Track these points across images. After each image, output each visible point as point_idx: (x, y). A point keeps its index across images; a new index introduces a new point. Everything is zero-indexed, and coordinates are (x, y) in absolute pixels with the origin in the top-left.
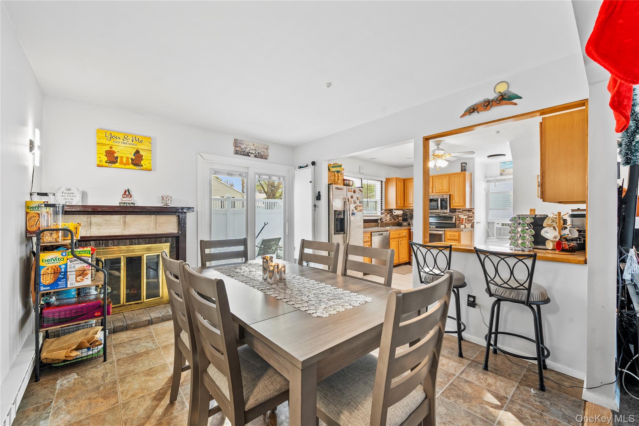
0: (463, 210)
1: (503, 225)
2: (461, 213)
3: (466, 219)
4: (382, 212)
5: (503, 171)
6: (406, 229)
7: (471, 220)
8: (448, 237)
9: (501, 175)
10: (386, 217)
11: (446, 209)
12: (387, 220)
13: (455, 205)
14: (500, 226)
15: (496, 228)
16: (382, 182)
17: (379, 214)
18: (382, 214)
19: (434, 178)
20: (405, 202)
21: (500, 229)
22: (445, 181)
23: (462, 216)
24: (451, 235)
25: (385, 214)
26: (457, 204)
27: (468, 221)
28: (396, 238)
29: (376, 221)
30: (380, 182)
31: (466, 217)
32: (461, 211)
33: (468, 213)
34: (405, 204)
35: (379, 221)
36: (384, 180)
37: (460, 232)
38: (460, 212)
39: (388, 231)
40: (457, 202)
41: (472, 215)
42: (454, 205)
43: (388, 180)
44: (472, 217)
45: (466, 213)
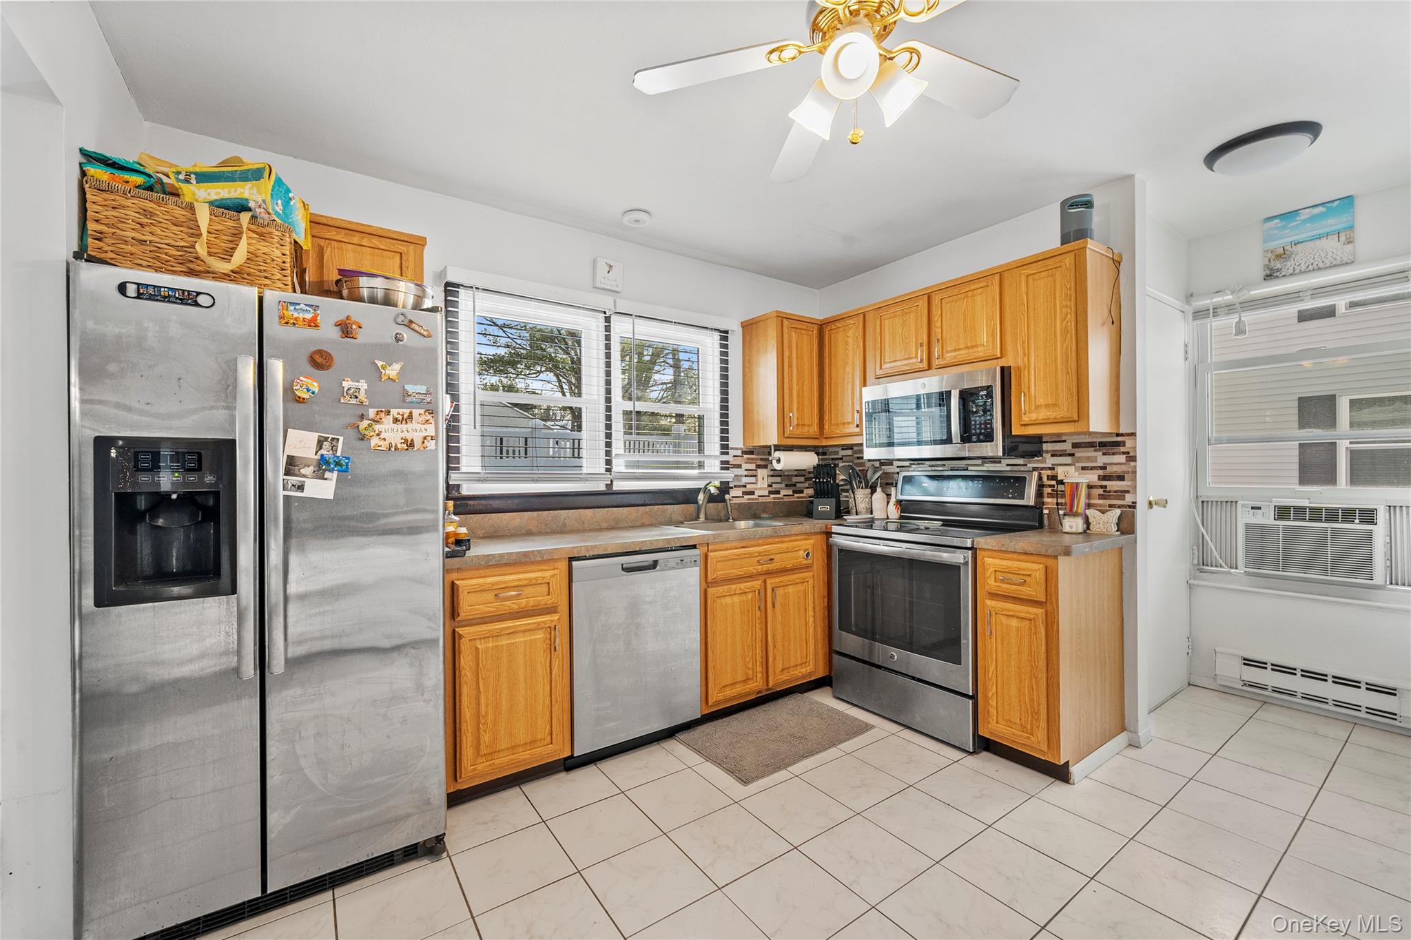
0: (1075, 446)
1: (1282, 512)
2: (1068, 460)
3: (1090, 487)
4: (725, 458)
5: (1279, 257)
6: (809, 535)
7: (1121, 494)
8: (992, 582)
9: (1270, 275)
10: (753, 480)
11: (989, 437)
12: (757, 493)
13: (1034, 416)
14: (1267, 518)
15: (1247, 526)
16: (724, 335)
17: (713, 466)
18: (725, 466)
19: (936, 300)
20: (827, 417)
21: (1266, 530)
22: (983, 308)
23: (1070, 474)
24: (1005, 576)
25: (745, 466)
26: (1042, 415)
27: (1101, 497)
28: (750, 577)
29: (688, 497)
30: (717, 336)
31: (1093, 477)
32: (1067, 447)
33: (1102, 460)
34: (826, 427)
35: (701, 497)
36: (734, 327)
37: (1050, 562)
38: (1062, 454)
39: (694, 547)
40: (1041, 401)
41: (1124, 468)
42: (1026, 419)
43: (750, 327)
44: (1121, 478)
45: (1094, 459)
